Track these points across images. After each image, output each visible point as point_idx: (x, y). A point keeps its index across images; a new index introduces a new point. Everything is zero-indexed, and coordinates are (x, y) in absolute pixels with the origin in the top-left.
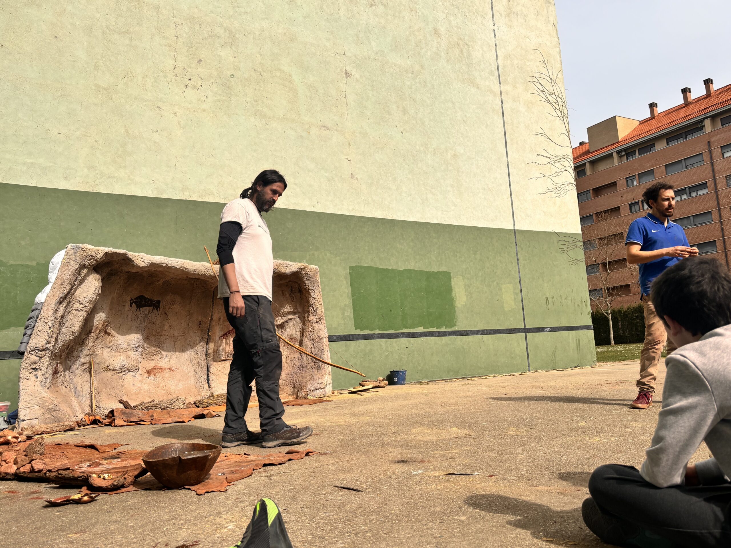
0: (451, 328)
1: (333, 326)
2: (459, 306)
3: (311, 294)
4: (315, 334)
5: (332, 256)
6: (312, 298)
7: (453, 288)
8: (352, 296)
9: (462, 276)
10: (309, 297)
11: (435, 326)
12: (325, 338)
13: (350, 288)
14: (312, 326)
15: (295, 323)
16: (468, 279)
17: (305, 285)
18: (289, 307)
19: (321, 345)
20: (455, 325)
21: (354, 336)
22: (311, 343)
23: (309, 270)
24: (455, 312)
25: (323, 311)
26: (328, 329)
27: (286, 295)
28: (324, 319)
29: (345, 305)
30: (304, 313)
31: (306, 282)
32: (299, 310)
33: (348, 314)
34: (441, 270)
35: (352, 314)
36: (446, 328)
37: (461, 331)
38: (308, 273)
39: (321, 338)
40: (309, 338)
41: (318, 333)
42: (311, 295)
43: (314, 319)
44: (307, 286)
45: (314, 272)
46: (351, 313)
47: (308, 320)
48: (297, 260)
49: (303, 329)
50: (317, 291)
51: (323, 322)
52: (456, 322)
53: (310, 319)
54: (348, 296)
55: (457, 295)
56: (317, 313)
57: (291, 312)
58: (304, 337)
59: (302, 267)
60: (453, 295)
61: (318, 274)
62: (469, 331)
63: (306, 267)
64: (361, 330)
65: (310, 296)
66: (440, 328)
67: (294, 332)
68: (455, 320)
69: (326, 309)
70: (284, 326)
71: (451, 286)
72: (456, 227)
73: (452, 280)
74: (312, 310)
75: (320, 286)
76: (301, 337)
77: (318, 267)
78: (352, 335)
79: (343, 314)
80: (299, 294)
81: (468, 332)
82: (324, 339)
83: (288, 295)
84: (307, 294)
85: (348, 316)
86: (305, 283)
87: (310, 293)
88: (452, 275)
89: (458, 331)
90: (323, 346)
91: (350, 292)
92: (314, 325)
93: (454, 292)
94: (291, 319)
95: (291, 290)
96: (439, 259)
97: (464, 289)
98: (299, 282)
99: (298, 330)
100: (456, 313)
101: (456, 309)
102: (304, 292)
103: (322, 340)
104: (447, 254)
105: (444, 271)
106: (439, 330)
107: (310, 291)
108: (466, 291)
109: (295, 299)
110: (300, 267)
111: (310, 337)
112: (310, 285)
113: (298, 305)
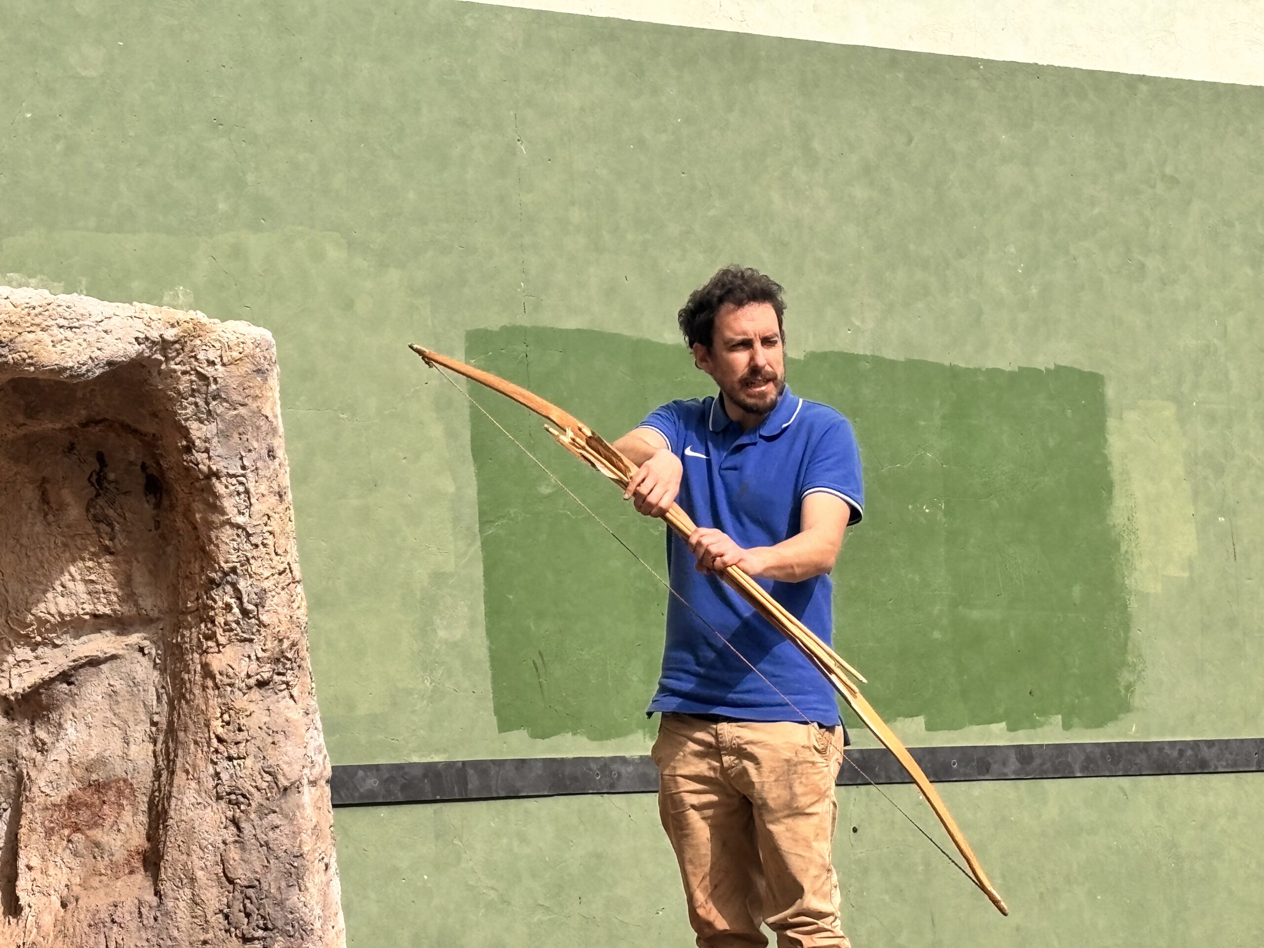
0: (1098, 723)
1: (362, 710)
2: (1154, 587)
3: (228, 504)
4: (249, 762)
5: (360, 262)
6: (228, 531)
7: (1116, 476)
8: (484, 520)
9: (1177, 399)
10: (210, 525)
11: (1001, 711)
12: (313, 783)
13: (469, 471)
14: (227, 709)
15: (119, 685)
16: (1212, 418)
17: (189, 448)
18: (81, 588)
19: (287, 829)
20: (1125, 707)
21: (493, 771)
22: (220, 817)
23: (212, 355)
24: (1126, 625)
25: (301, 614)
26: (330, 728)
27: (62, 507)
28: (308, 664)
29: (438, 577)
30: (177, 628)
31: (197, 430)
32: (148, 604)
33: (458, 635)
34: (1042, 362)
35: (481, 631)
36: (1067, 726)
37: (1160, 746)
38: (209, 371)
39: (283, 782)
40: (211, 784)
41: (270, 751)
42: (223, 512)
43: (243, 667)
44: (201, 457)
45: (247, 367)
46: (472, 624)
47: (205, 666)
48: (136, 285)
49: (170, 723)
50: (263, 488)
51: (301, 683)
52: (1129, 687)
53: (217, 662)
54: (456, 520)
55: (1142, 518)
56: (261, 624)
57: (95, 616)
58: (180, 778)
59: (170, 334)
60: (1118, 517)
61: (274, 381)
62: (1210, 744)
63: (197, 331)
64: (534, 736)
65: (217, 518)
66: (1034, 725)
67: (116, 746)
68: (1126, 676)
69: (316, 603)
70: (50, 708)
71: (1106, 463)
72: (1143, 88)
73: (1112, 423)
74: (228, 607)
75: (280, 453)
76: (157, 775)
77: (267, 334)
78: (481, 767)
79: (425, 630)
80: (148, 508)
81: (1206, 753)
82: (306, 789)
83: (74, 512)
84: (197, 505)
85: (455, 644)
86: (185, 433)
87: (217, 496)
88: (1110, 392)
89: (1145, 747)
90: (295, 834)
91: (472, 492)
92: (240, 701)
93: (1120, 502)
94: (94, 662)
95: (99, 481)
96: (1034, 291)
97: (1187, 486)
98: (149, 427)
99: (140, 730)
100: (1136, 634)
101: (1134, 605)
102: (180, 490)
103: (293, 797)
104: (1081, 261)
105: (1058, 368)
106: (1022, 738)
107: (220, 488)
108: (1196, 494)
109: (120, 537)
110: (154, 335)
111: (217, 774)
112: (217, 449)
113: (140, 577)
